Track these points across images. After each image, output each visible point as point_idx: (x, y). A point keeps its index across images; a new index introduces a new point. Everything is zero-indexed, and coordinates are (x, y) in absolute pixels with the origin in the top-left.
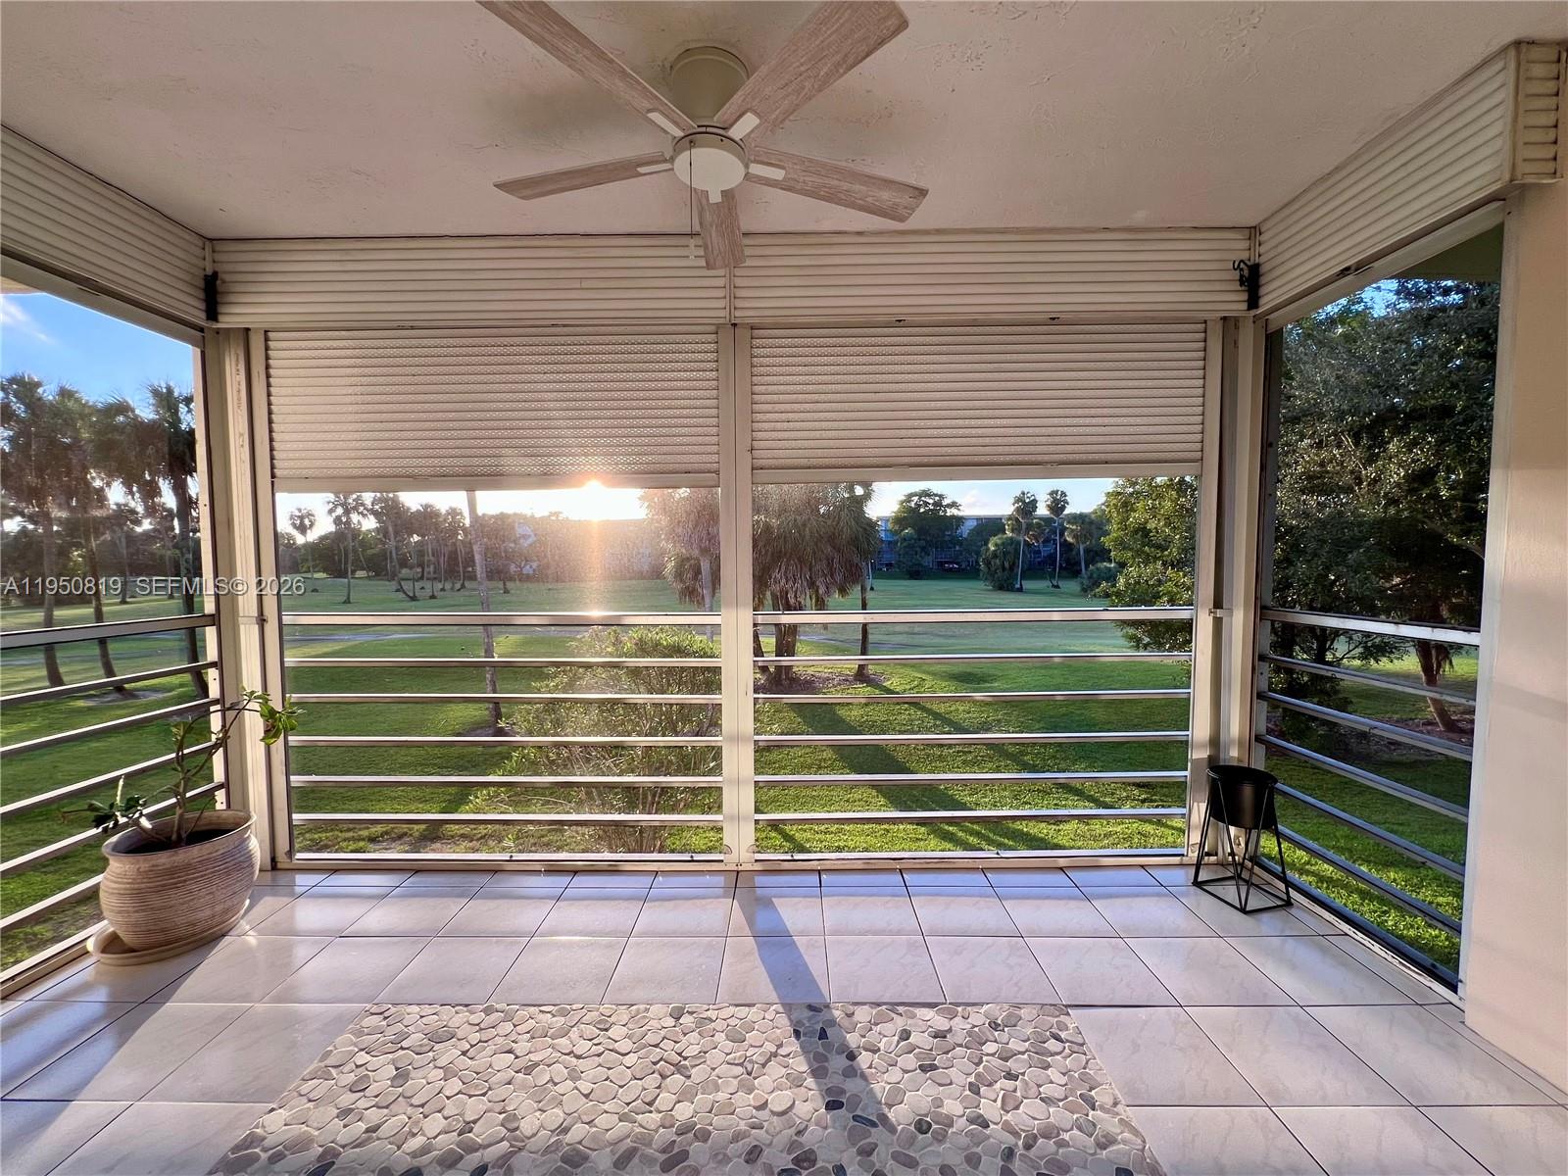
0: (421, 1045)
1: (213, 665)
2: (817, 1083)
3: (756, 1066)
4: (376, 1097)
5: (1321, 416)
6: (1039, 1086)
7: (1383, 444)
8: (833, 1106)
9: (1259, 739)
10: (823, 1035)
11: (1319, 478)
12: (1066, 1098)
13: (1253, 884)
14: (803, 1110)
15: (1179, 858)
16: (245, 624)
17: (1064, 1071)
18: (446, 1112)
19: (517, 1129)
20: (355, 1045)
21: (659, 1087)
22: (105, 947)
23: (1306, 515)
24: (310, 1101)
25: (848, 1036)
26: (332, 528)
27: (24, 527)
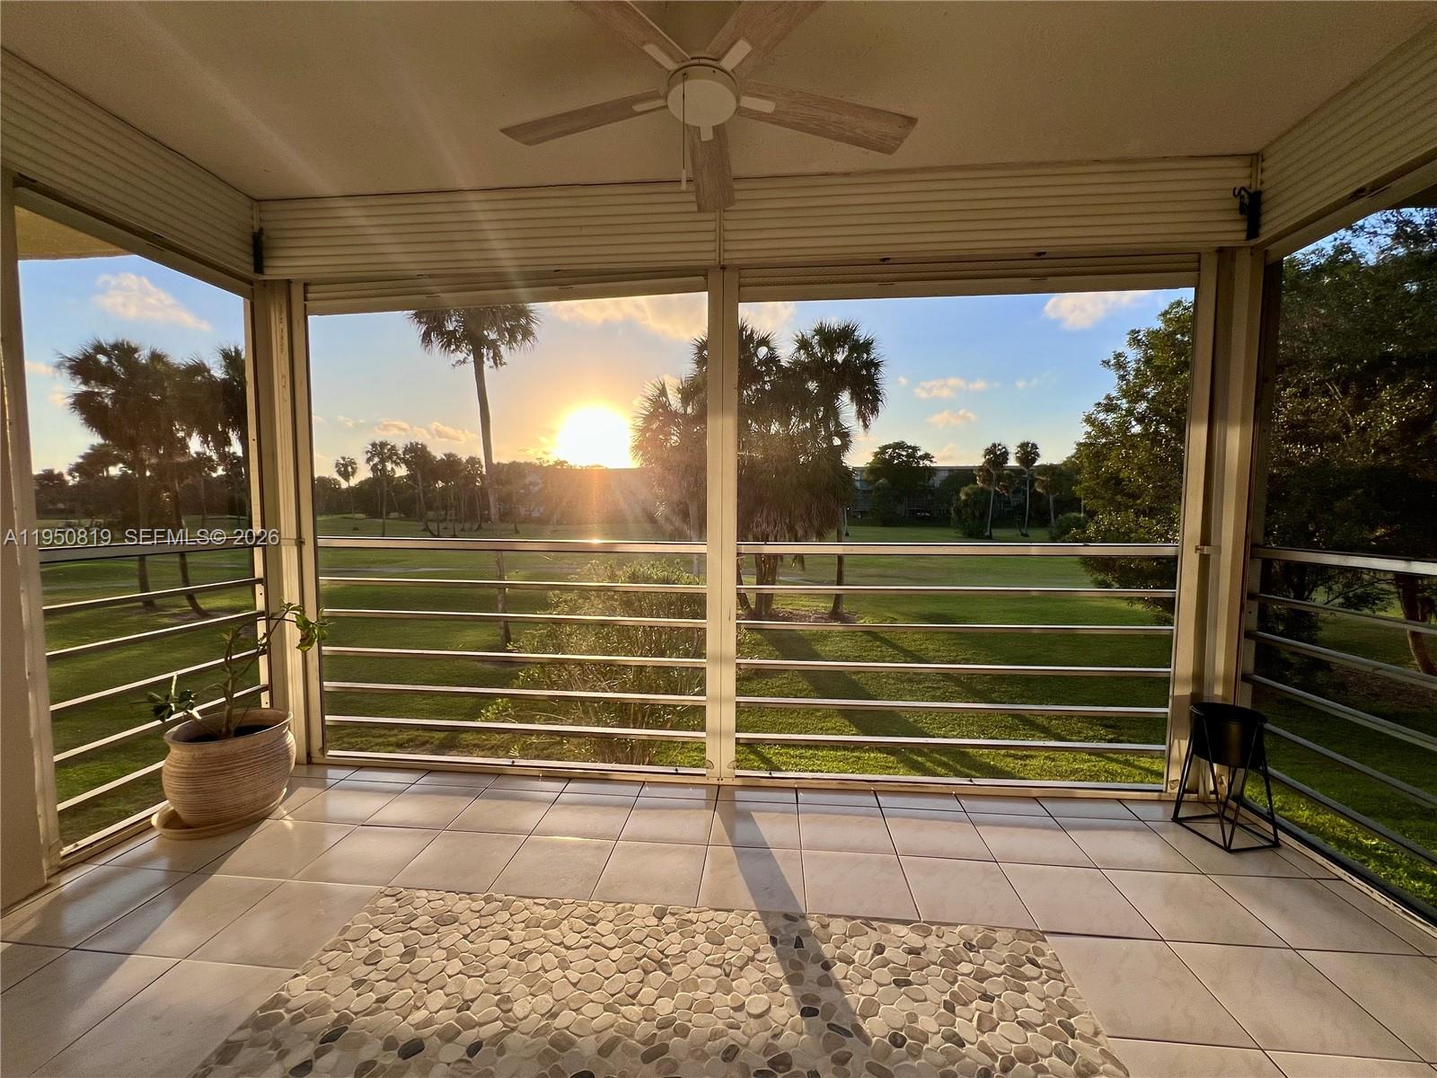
0: (428, 927)
1: (260, 581)
2: (793, 989)
3: (734, 968)
4: (387, 970)
5: (1306, 365)
6: (1016, 1009)
7: (1374, 393)
8: (808, 1012)
9: (1246, 678)
10: (799, 943)
11: (1303, 427)
12: (1044, 1023)
13: (1238, 824)
14: (779, 1014)
15: (1157, 794)
16: (286, 545)
17: (1041, 997)
18: (448, 990)
19: (510, 1010)
20: (370, 922)
21: (642, 982)
22: (167, 823)
23: (1289, 463)
24: (329, 970)
25: (823, 946)
26: (370, 475)
27: (126, 472)
